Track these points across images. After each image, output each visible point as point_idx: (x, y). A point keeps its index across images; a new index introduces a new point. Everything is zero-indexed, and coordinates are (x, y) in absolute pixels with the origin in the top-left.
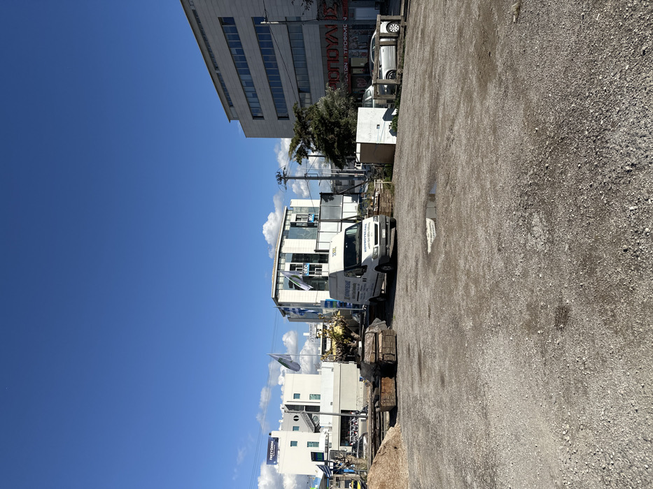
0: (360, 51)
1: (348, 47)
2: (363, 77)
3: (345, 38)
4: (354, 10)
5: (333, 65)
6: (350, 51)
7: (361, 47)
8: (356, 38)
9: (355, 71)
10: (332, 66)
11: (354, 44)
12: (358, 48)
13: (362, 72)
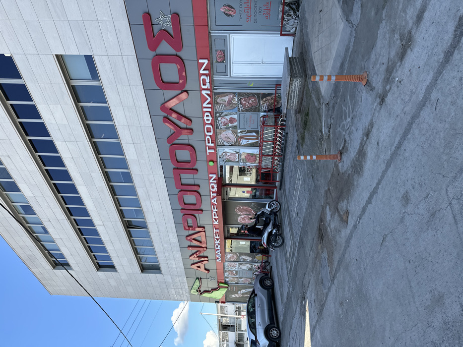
0: (243, 151)
1: (214, 139)
2: (249, 205)
3: (208, 118)
4: (225, 40)
5: (187, 178)
6: (220, 151)
7: (244, 142)
8: (232, 120)
9: (234, 193)
10: (184, 181)
11: (229, 133)
12: (236, 144)
13: (247, 195)
